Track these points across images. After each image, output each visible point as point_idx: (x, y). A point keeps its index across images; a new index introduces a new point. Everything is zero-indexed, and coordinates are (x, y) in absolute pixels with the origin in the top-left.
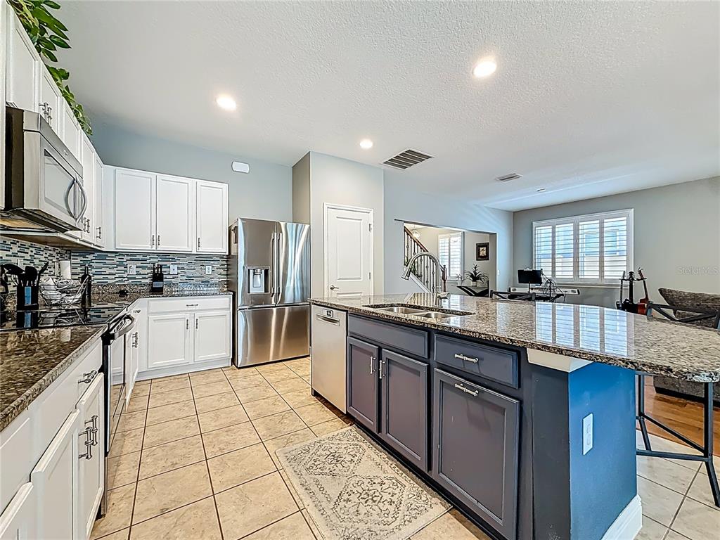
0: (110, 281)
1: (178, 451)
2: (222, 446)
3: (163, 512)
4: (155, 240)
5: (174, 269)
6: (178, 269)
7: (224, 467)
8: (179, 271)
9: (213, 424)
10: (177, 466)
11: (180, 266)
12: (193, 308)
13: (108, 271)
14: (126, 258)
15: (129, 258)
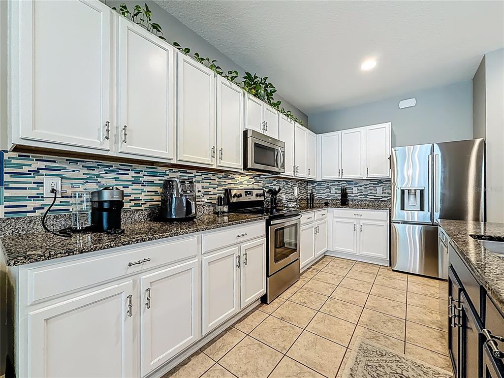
0: (323, 197)
1: (312, 298)
2: (333, 310)
3: (282, 319)
4: (341, 172)
5: (355, 190)
6: (358, 190)
7: (322, 321)
8: (359, 191)
9: (340, 296)
10: (305, 305)
11: (359, 188)
12: (359, 217)
13: (322, 192)
14: (330, 184)
15: (331, 184)
